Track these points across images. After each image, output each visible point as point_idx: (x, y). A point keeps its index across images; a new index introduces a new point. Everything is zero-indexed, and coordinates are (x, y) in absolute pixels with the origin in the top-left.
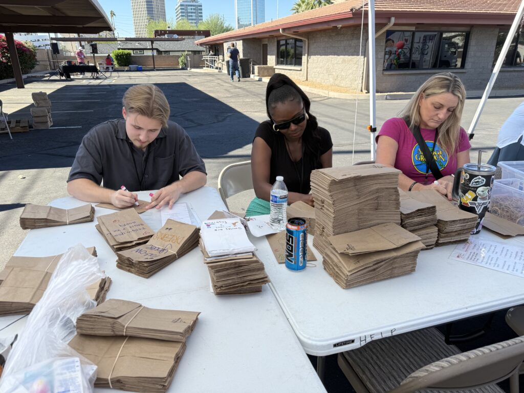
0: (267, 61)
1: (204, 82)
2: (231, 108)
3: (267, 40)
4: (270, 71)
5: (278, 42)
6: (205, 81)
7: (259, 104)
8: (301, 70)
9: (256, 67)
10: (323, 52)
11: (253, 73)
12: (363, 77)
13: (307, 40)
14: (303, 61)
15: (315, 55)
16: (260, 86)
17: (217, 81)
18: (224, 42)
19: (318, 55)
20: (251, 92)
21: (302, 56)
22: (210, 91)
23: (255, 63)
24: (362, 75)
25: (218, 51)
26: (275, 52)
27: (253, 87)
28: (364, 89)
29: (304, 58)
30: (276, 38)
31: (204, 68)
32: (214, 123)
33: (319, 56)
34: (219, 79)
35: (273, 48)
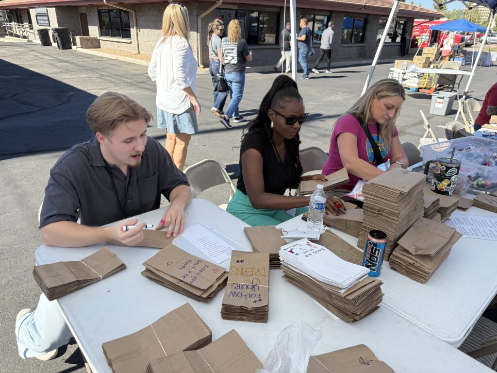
0: (88, 32)
1: (16, 55)
2: (68, 85)
3: (85, 8)
4: (94, 42)
5: (99, 12)
6: (18, 53)
7: (99, 80)
8: (131, 43)
9: (78, 38)
10: (153, 25)
11: (75, 44)
12: (198, 52)
13: (133, 12)
14: (132, 34)
15: (144, 28)
16: (89, 60)
17: (32, 53)
18: (31, 8)
19: (148, 28)
20: (82, 66)
21: (130, 28)
22: (32, 66)
23: (75, 34)
24: (197, 50)
25: (21, 17)
26: (97, 22)
27: (80, 60)
28: (201, 64)
29: (133, 31)
30: (96, 8)
31: (6, 37)
32: (59, 105)
33: (149, 30)
34: (33, 51)
35: (93, 17)
